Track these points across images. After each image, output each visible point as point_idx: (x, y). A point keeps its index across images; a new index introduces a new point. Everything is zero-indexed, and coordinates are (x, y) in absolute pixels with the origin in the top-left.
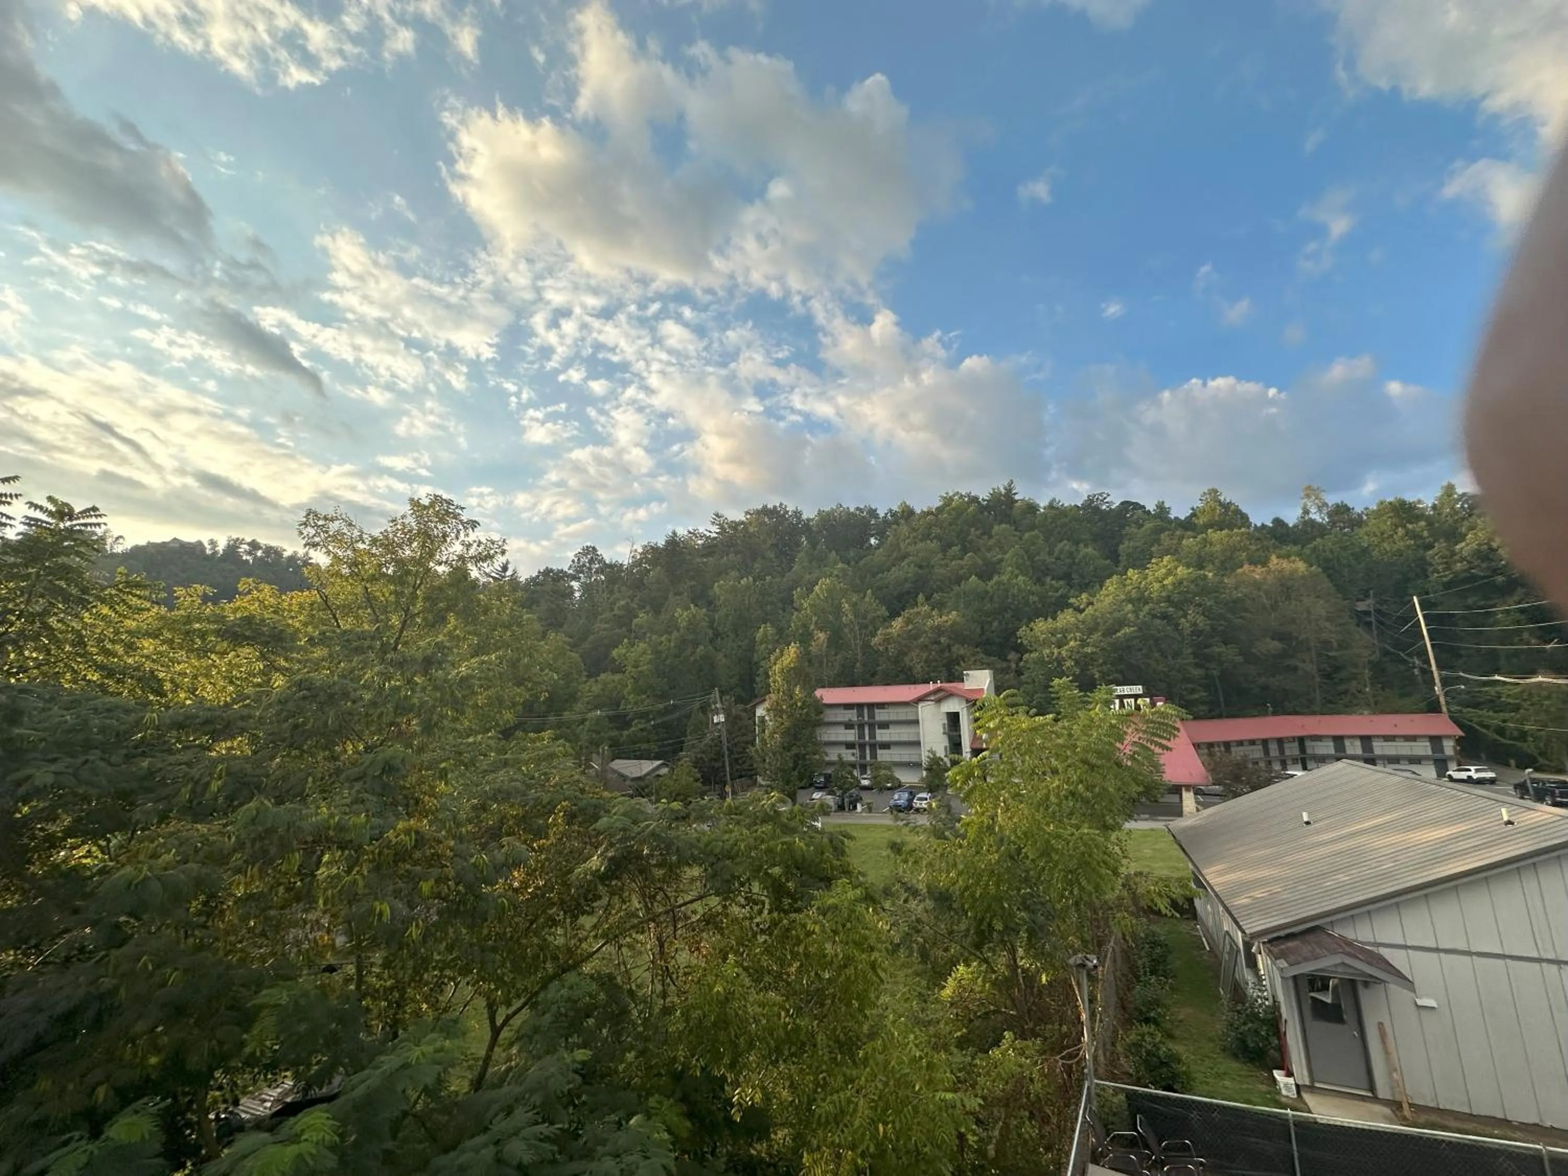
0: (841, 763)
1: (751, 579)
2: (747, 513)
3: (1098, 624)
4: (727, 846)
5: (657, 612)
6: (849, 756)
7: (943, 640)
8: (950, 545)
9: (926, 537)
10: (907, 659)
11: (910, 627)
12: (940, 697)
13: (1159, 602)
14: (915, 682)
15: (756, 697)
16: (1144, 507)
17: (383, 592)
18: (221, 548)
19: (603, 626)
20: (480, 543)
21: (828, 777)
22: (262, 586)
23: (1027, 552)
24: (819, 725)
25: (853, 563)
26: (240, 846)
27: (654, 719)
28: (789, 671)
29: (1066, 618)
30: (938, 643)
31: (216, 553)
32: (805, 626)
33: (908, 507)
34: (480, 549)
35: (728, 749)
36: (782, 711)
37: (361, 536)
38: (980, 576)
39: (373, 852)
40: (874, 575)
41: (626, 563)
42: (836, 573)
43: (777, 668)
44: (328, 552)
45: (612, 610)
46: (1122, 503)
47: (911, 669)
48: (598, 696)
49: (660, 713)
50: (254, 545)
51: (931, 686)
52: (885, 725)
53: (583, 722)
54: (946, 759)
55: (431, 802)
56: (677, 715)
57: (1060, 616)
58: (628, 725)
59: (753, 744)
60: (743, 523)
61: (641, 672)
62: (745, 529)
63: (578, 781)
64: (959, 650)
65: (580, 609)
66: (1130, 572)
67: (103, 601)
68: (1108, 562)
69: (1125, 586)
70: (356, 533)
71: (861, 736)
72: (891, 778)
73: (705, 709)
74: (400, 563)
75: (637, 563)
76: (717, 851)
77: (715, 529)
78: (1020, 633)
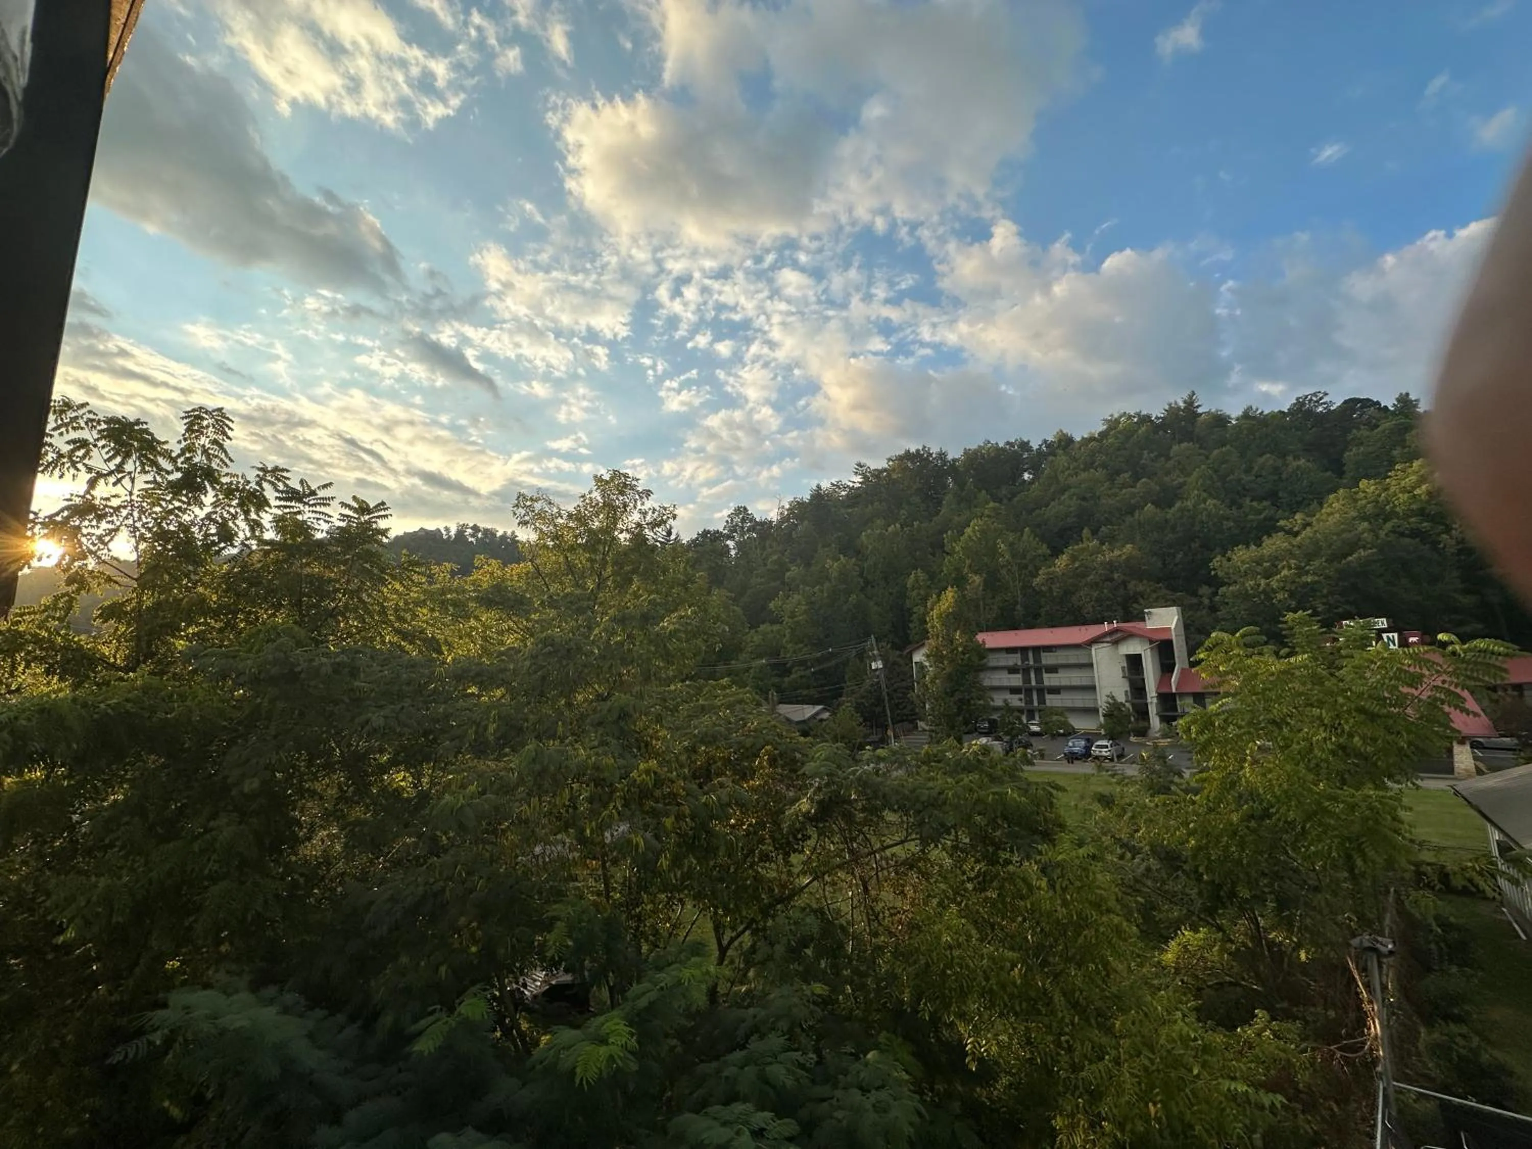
0: (1008, 708)
1: (898, 525)
2: (889, 460)
3: (1320, 548)
4: (934, 793)
5: (808, 565)
6: (1016, 701)
7: (1116, 576)
8: (1118, 473)
9: (1089, 466)
10: (1074, 599)
11: (1077, 565)
12: (1117, 638)
13: (1407, 516)
14: (1085, 622)
15: (910, 643)
16: (1378, 403)
17: (581, 560)
18: (453, 533)
19: (759, 580)
20: (654, 510)
21: (993, 723)
22: (490, 561)
23: (1216, 471)
24: (982, 670)
25: (1005, 501)
26: (521, 781)
27: (812, 666)
28: (947, 616)
29: (1274, 544)
30: (1111, 580)
31: (450, 537)
32: (957, 569)
33: (1065, 435)
34: (655, 516)
35: (888, 694)
36: (942, 657)
37: (559, 513)
38: (1156, 504)
39: (623, 790)
40: (1030, 512)
41: (775, 519)
42: (986, 512)
43: (935, 613)
44: (536, 529)
45: (765, 565)
46: (1346, 402)
47: (1080, 608)
48: (759, 646)
49: (819, 661)
50: (475, 528)
51: (1106, 627)
52: (1053, 669)
53: (747, 670)
54: (1127, 704)
55: (658, 745)
56: (833, 663)
57: (1267, 541)
58: (788, 672)
59: (913, 690)
60: (885, 470)
61: (798, 622)
62: (889, 475)
63: (775, 726)
64: (1135, 586)
65: (736, 566)
66: (1363, 483)
67: (394, 578)
68: (1329, 473)
69: (1356, 501)
70: (555, 510)
71: (1027, 680)
72: (1066, 725)
73: (862, 656)
74: (590, 532)
75: (784, 519)
76: (924, 798)
77: (859, 479)
78: (1215, 563)
